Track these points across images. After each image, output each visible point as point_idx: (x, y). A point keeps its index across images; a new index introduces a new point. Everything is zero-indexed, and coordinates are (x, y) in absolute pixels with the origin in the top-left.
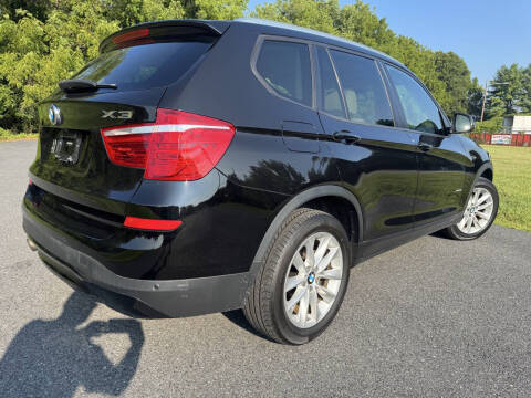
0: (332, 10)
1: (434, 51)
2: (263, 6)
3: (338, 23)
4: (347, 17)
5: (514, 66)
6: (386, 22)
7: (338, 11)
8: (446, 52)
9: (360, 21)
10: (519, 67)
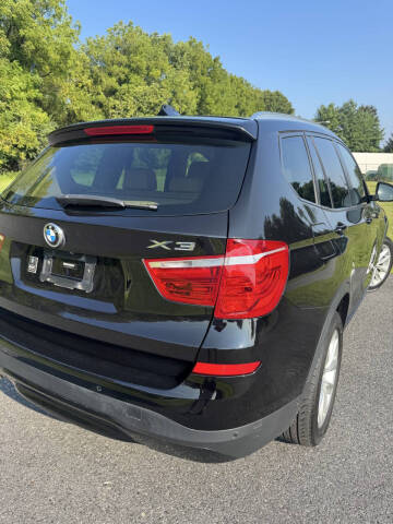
0: (166, 46)
1: (262, 90)
2: (94, 38)
3: (173, 60)
4: (182, 54)
5: (331, 106)
6: (220, 61)
7: (172, 47)
8: (273, 91)
9: (194, 59)
10: (335, 107)
